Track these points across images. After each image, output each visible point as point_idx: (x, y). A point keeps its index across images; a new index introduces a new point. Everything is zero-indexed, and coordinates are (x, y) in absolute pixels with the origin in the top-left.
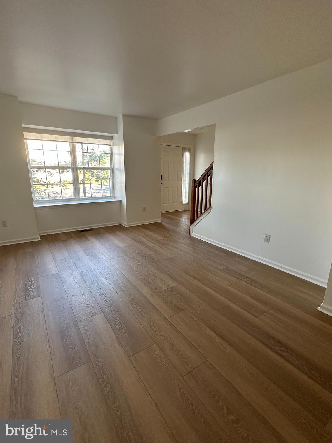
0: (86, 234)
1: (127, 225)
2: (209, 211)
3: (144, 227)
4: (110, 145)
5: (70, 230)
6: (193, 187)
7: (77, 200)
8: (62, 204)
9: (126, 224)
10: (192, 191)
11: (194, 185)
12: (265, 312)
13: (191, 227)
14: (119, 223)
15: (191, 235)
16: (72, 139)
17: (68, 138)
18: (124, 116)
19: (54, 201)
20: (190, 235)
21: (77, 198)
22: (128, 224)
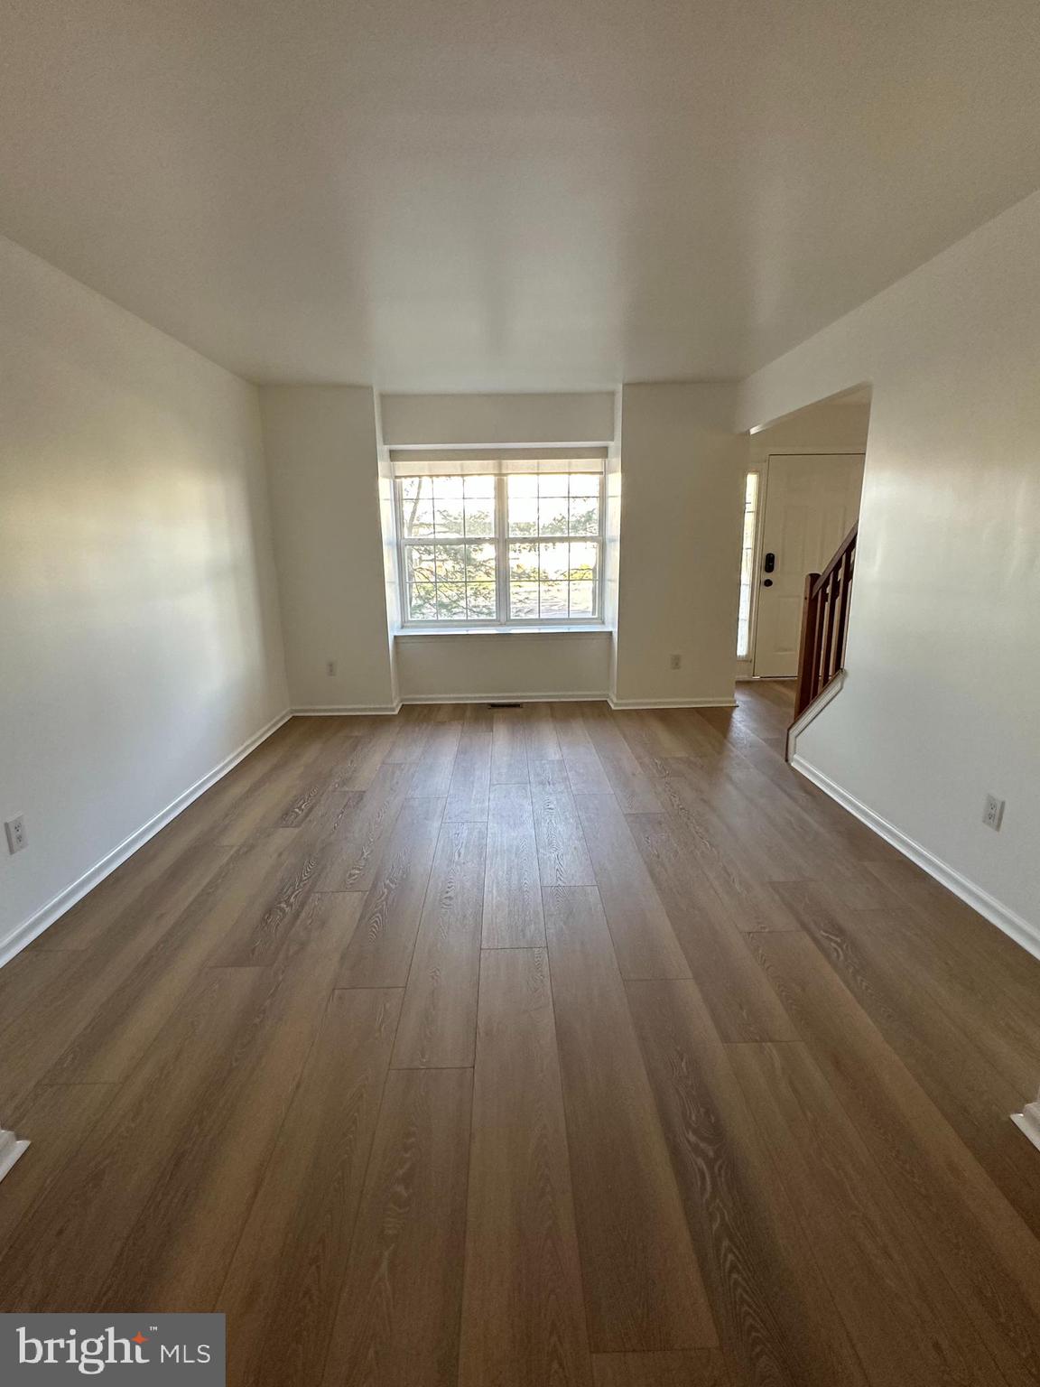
0: (498, 713)
1: (616, 704)
2: (837, 688)
3: (664, 716)
4: (601, 473)
5: (471, 699)
6: (808, 601)
7: (501, 625)
8: (465, 633)
9: (615, 700)
10: (804, 613)
11: (811, 594)
12: (771, 1041)
13: (793, 733)
14: (600, 696)
15: (790, 761)
16: (500, 466)
17: (490, 464)
18: (624, 385)
19: (455, 623)
20: (787, 760)
21: (503, 618)
22: (620, 702)
